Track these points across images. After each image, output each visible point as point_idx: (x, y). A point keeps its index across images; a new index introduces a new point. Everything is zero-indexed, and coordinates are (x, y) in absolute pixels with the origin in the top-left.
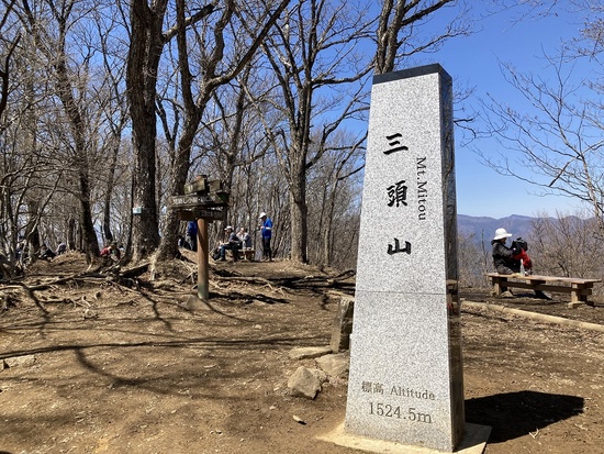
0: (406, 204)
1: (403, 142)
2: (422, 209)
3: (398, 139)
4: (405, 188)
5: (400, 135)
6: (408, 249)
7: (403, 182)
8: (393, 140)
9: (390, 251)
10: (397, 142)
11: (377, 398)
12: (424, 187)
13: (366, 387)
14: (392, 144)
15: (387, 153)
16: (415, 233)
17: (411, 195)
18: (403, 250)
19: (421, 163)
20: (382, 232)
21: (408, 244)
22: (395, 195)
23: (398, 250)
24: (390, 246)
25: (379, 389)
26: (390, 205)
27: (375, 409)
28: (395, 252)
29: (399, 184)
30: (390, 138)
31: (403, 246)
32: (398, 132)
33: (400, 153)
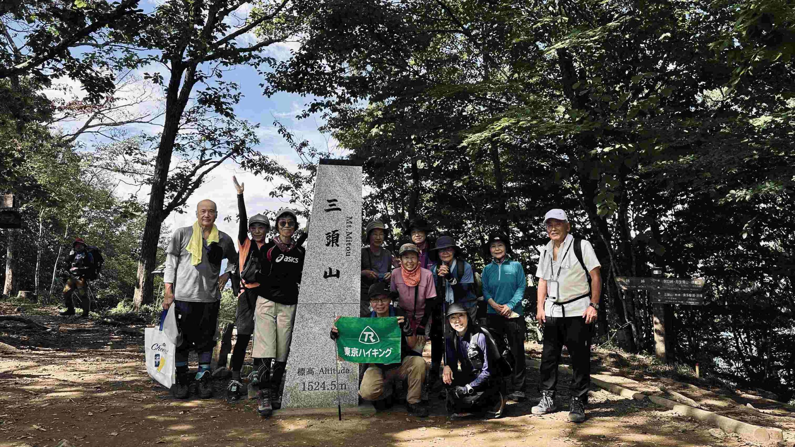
0: (338, 246)
1: (338, 205)
2: (348, 250)
3: (335, 203)
4: (338, 235)
5: (336, 200)
6: (338, 275)
7: (337, 231)
8: (332, 203)
9: (326, 276)
10: (335, 205)
11: (308, 378)
12: (350, 235)
13: (301, 372)
14: (331, 205)
15: (328, 210)
16: (343, 264)
17: (342, 239)
18: (334, 276)
19: (349, 220)
20: (321, 263)
21: (338, 272)
22: (331, 239)
23: (331, 275)
24: (326, 273)
25: (311, 371)
26: (328, 245)
27: (307, 386)
28: (329, 276)
29: (334, 232)
30: (329, 201)
31: (334, 273)
32: (336, 198)
33: (336, 212)
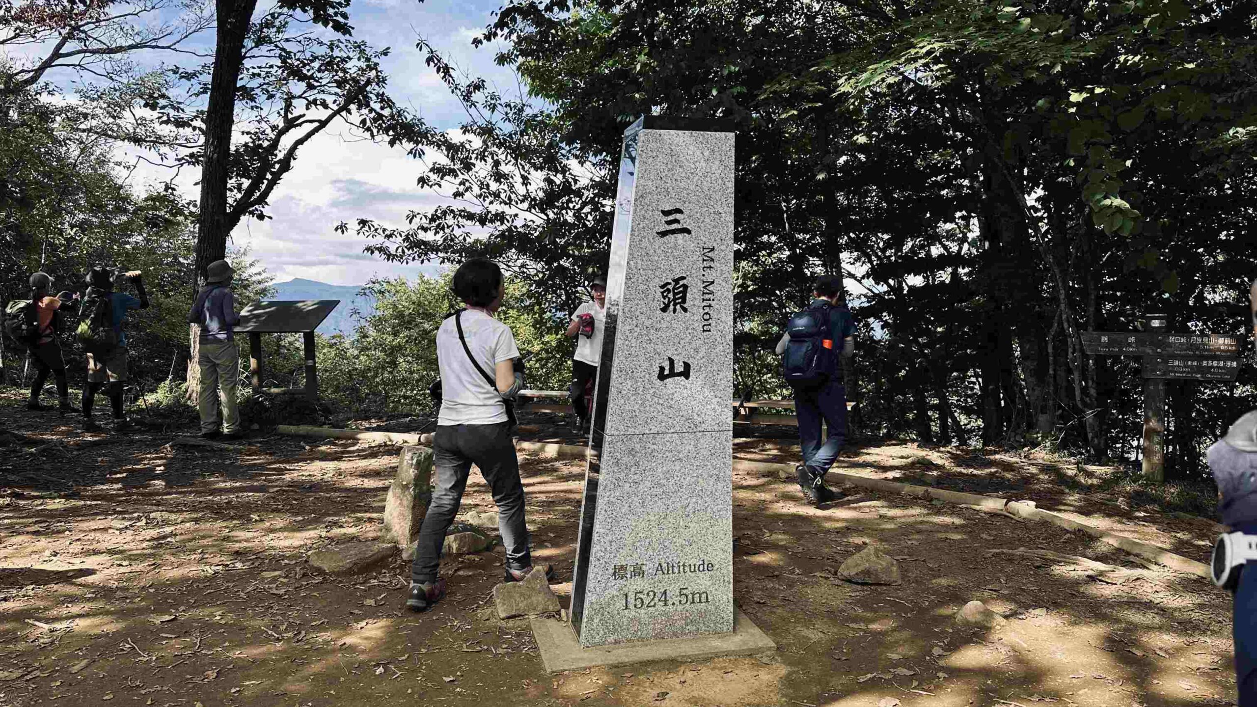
0: (685, 310)
1: (685, 221)
2: (707, 318)
3: (678, 216)
4: (685, 287)
5: (679, 211)
6: (686, 374)
7: (683, 278)
8: (671, 218)
9: (662, 377)
10: (677, 221)
11: (636, 584)
12: (711, 288)
13: (619, 572)
14: (669, 223)
15: (663, 234)
16: (696, 351)
17: (694, 297)
18: (680, 374)
19: (708, 255)
20: (650, 347)
21: (687, 366)
22: (671, 296)
23: (673, 374)
24: (662, 369)
25: (638, 571)
26: (664, 310)
27: (633, 601)
28: (668, 376)
29: (677, 281)
30: (666, 213)
31: (679, 368)
32: (678, 206)
33: (680, 236)
